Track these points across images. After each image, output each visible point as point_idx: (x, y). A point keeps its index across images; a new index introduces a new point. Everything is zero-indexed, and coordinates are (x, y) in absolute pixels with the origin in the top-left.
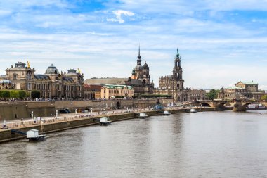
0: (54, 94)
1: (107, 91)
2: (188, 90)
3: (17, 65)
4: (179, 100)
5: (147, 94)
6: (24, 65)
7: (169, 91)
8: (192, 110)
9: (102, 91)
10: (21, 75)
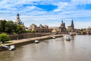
0: (41, 31)
1: (54, 30)
2: (75, 29)
3: (32, 24)
4: (73, 32)
5: (65, 31)
6: (34, 24)
7: (70, 30)
8: (77, 34)
9: (53, 30)
10: (33, 27)
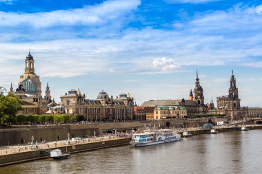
0: (104, 116)
1: (159, 112)
2: (245, 109)
3: (70, 92)
4: (235, 118)
5: (201, 114)
7: (226, 110)
8: (243, 128)
9: (155, 112)
10: (73, 102)
